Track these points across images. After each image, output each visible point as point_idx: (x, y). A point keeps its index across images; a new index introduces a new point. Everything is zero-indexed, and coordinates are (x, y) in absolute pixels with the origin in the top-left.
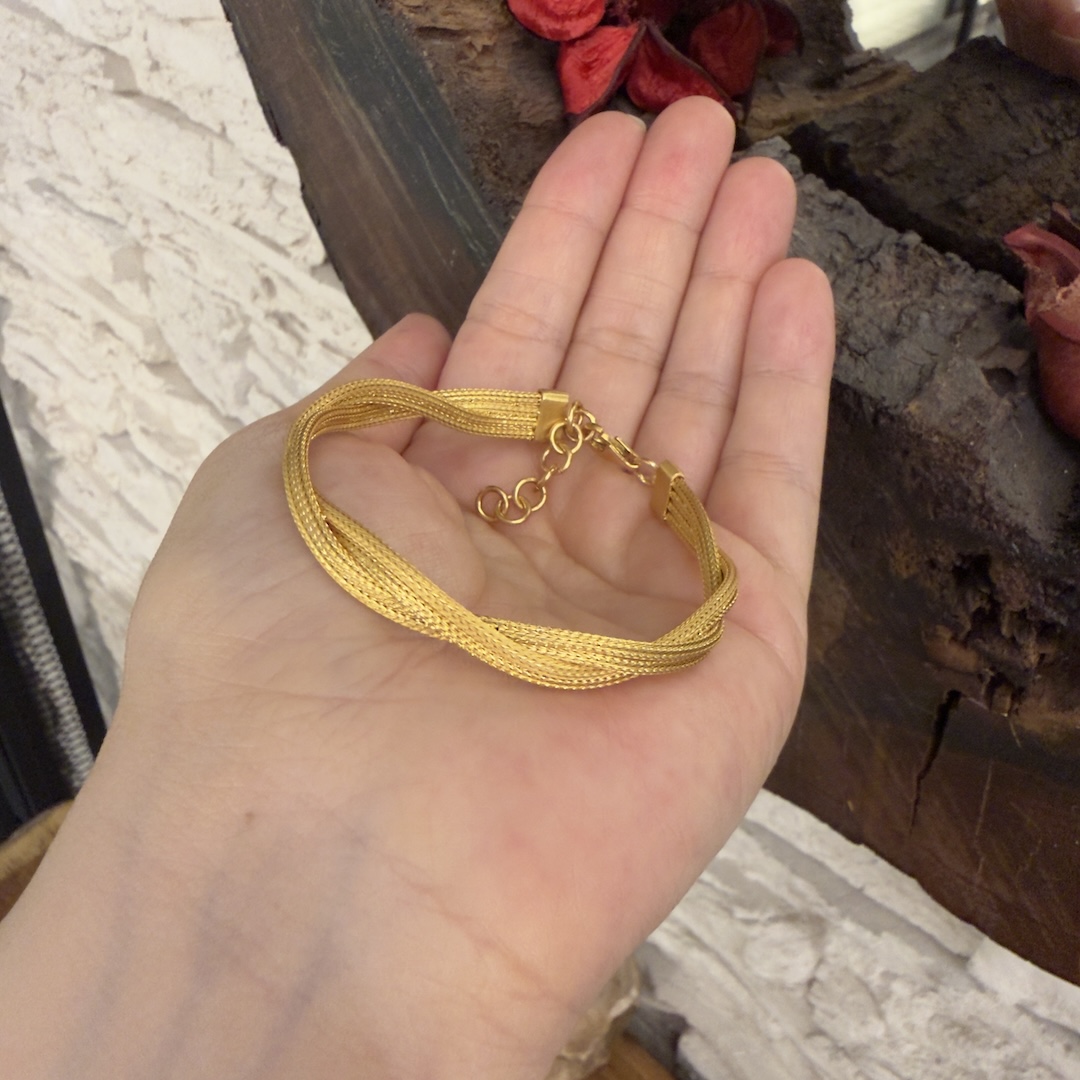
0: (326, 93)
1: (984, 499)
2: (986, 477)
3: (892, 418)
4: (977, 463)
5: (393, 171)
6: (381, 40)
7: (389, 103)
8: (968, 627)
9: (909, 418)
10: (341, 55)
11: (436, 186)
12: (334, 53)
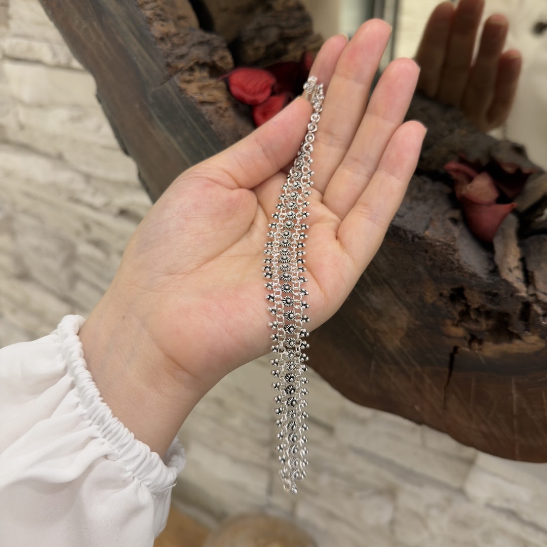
0: (153, 131)
1: (459, 264)
2: (459, 256)
3: (419, 238)
4: (455, 251)
6: (182, 107)
7: (186, 134)
8: (458, 318)
9: (426, 237)
10: (162, 115)
12: (158, 114)
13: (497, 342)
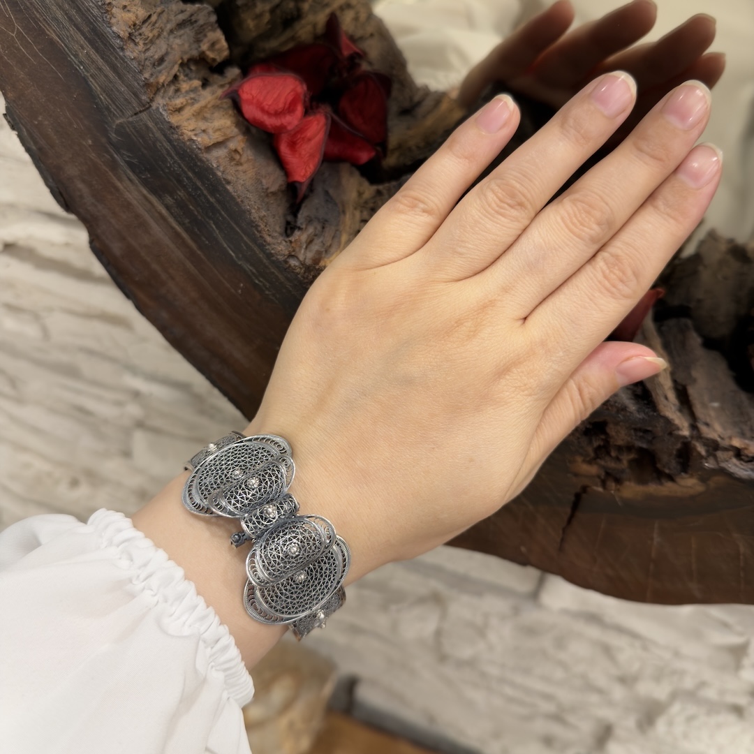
0: (119, 184)
5: (184, 235)
6: (173, 154)
7: (180, 194)
10: (135, 161)
11: (225, 245)
12: (127, 159)
13: (642, 481)
